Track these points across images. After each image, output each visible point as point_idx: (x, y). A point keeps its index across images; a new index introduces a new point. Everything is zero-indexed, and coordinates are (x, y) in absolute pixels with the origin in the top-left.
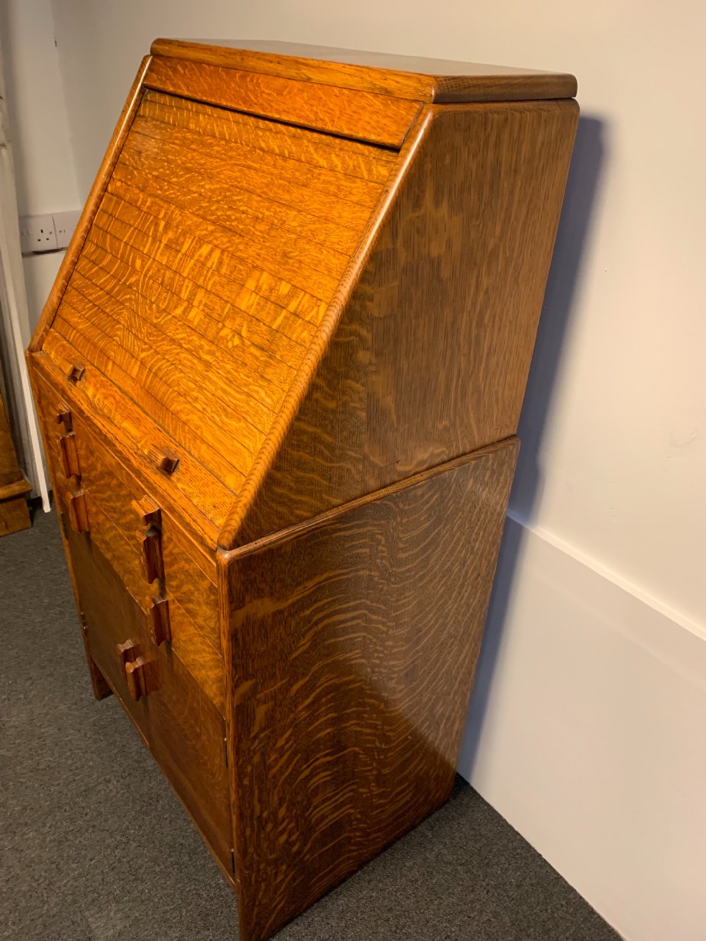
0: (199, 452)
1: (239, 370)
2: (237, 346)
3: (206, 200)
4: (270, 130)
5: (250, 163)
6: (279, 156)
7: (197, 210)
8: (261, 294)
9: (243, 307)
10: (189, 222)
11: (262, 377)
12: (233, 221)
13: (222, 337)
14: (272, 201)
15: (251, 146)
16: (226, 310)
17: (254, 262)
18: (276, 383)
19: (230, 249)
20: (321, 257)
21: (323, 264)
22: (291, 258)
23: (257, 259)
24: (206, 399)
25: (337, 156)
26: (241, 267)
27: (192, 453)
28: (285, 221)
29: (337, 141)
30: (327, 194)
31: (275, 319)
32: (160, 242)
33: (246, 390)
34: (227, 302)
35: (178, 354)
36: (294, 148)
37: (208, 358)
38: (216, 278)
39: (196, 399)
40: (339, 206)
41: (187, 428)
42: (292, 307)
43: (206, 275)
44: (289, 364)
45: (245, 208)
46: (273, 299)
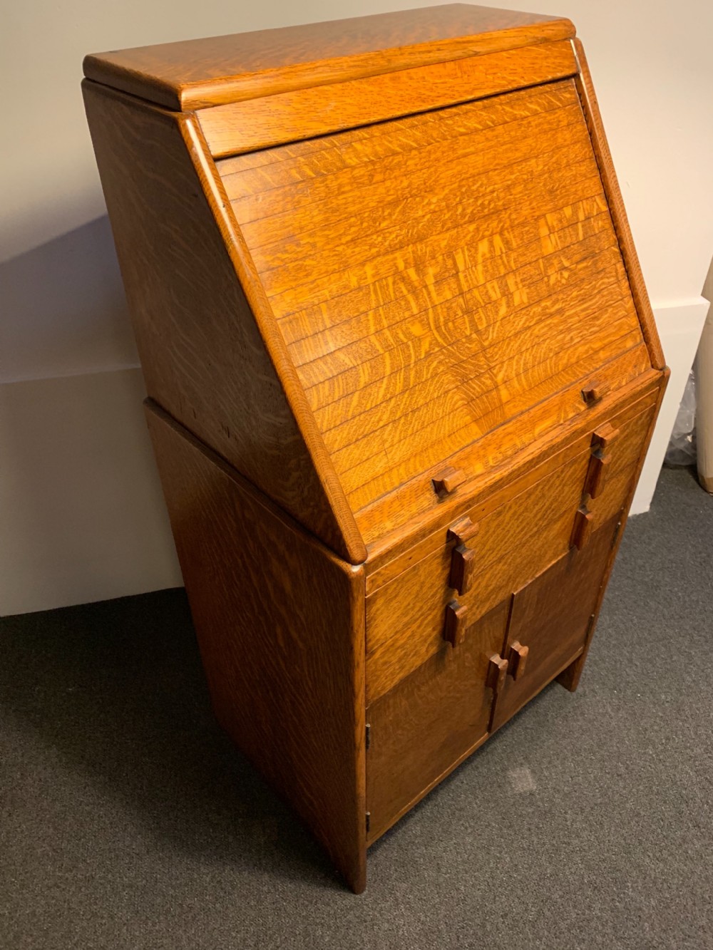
0: (601, 360)
1: (582, 287)
2: (569, 276)
3: (446, 211)
4: (458, 114)
5: (460, 152)
6: (485, 129)
7: (443, 226)
8: (556, 230)
9: (551, 250)
10: (443, 244)
11: (598, 273)
12: (489, 204)
13: (554, 284)
14: (510, 165)
15: (449, 138)
16: (542, 265)
17: (533, 216)
18: (607, 265)
19: (506, 226)
20: (574, 172)
21: (578, 175)
22: (557, 190)
23: (534, 212)
24: (578, 329)
25: (531, 103)
26: (527, 229)
27: (598, 367)
28: (532, 171)
29: (522, 93)
30: (545, 132)
31: (578, 234)
32: (426, 287)
33: (596, 291)
34: (537, 260)
35: (531, 335)
36: (493, 117)
37: (557, 307)
38: (513, 255)
39: (572, 339)
40: (559, 135)
41: (581, 362)
42: (582, 217)
43: (503, 262)
44: (606, 248)
45: (491, 188)
46: (566, 224)
